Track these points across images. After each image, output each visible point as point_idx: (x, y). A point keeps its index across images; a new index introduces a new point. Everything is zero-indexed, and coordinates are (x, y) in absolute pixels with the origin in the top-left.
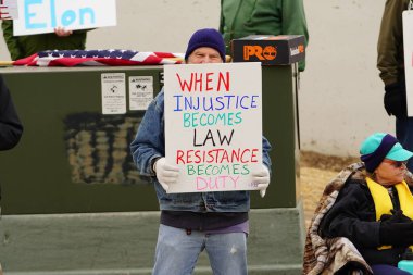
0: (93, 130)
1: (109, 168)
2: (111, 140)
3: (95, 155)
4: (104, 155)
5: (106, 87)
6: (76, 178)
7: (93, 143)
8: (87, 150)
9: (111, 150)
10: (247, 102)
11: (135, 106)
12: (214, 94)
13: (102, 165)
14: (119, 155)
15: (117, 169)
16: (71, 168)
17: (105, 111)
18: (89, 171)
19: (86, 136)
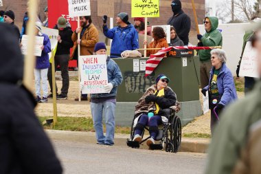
0: (131, 77)
1: (135, 88)
2: (135, 80)
3: (132, 84)
4: (134, 84)
5: (134, 63)
6: (127, 91)
7: (131, 80)
8: (129, 83)
9: (135, 83)
10: (102, 67)
11: (142, 69)
12: (93, 64)
13: (134, 87)
14: (138, 84)
15: (137, 88)
16: (125, 88)
17: (134, 71)
18: (130, 89)
19: (129, 78)
